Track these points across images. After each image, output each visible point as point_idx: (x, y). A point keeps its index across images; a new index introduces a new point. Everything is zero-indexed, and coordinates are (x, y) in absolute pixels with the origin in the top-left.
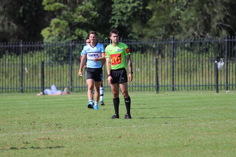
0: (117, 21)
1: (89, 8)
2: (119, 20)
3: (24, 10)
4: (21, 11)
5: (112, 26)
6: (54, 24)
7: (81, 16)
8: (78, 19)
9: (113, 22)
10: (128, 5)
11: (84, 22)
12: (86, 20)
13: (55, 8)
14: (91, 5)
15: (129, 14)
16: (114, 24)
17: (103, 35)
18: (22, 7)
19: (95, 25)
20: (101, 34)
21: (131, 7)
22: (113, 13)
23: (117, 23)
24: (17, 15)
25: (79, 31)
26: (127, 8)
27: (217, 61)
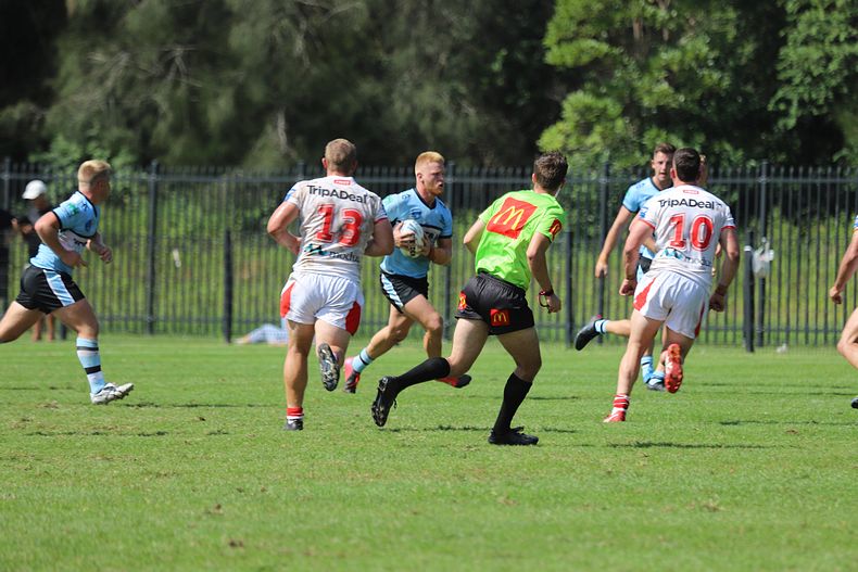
0: (795, 104)
1: (697, 58)
2: (802, 103)
3: (507, 63)
4: (496, 67)
5: (781, 123)
6: (575, 111)
7: (665, 86)
8: (655, 97)
9: (782, 107)
10: (835, 50)
11: (673, 105)
12: (682, 98)
13: (578, 58)
14: (705, 49)
15: (833, 83)
16: (786, 114)
17: (740, 153)
18: (504, 52)
19: (715, 119)
20: (736, 148)
21: (842, 57)
22: (782, 76)
23: (794, 110)
24: (485, 81)
25: (658, 136)
26: (828, 58)
27: (751, 245)
